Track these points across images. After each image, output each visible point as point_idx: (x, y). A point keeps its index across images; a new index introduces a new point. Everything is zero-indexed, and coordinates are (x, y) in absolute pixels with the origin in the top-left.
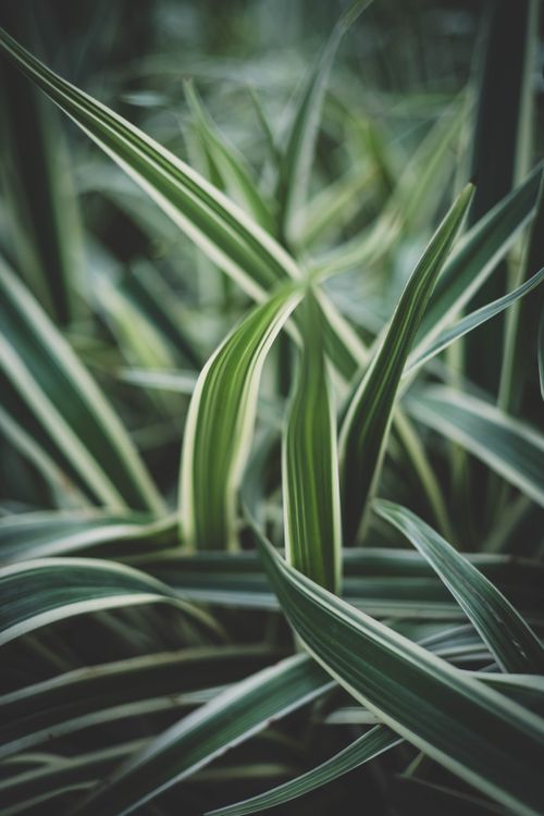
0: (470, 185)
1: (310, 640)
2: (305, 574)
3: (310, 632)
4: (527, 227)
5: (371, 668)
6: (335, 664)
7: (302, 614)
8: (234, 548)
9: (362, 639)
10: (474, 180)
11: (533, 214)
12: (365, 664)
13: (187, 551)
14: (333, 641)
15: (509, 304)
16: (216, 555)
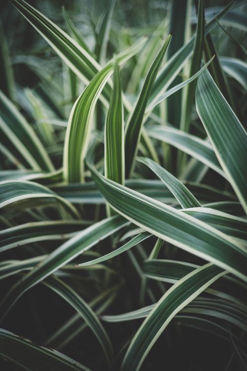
0: (170, 35)
1: (114, 204)
2: (112, 180)
3: (114, 201)
4: (190, 58)
5: (137, 210)
6: (125, 211)
7: (111, 195)
8: (83, 182)
9: (134, 200)
10: (171, 33)
11: (192, 53)
12: (135, 209)
13: (65, 184)
14: (123, 203)
15: (184, 85)
16: (77, 185)
